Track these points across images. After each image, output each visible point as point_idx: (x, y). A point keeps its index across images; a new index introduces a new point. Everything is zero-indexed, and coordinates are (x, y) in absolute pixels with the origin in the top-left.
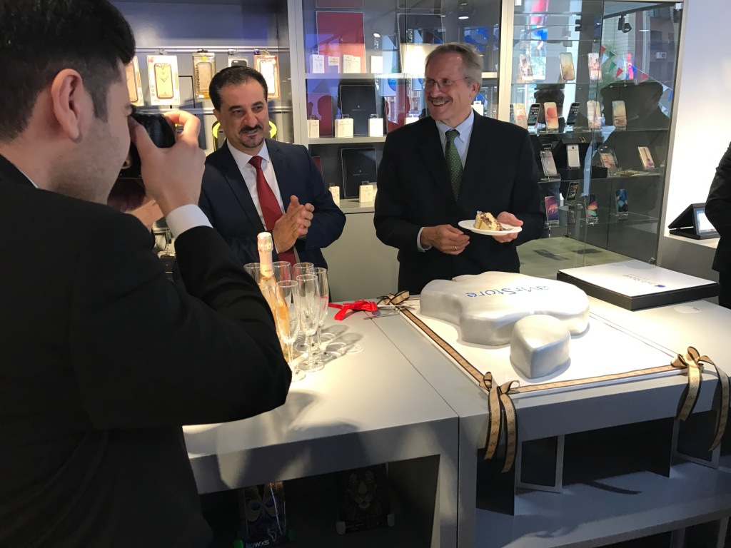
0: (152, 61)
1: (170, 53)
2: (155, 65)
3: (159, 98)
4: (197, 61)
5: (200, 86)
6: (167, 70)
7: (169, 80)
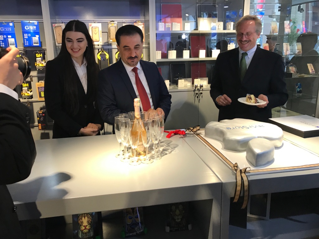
0: (91, 26)
1: (98, 22)
2: (92, 27)
4: (110, 25)
5: (111, 36)
6: (97, 29)
7: (98, 34)
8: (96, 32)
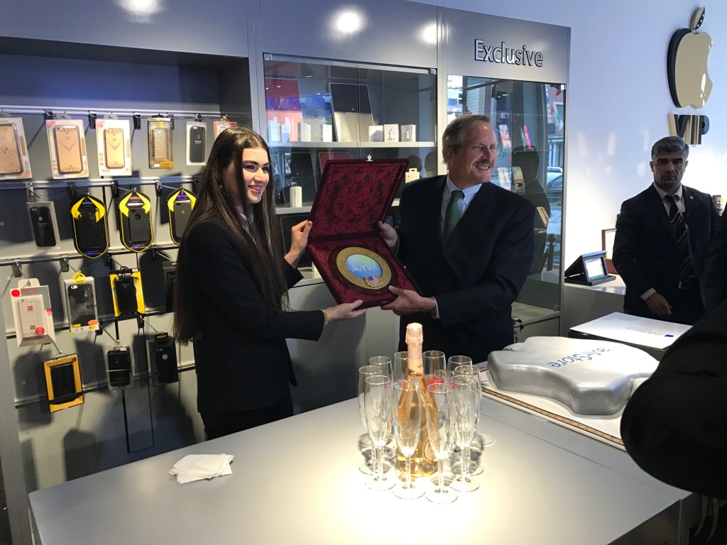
0: (101, 126)
1: (120, 117)
2: (105, 131)
3: (108, 168)
4: (153, 127)
5: (156, 154)
6: (118, 136)
7: (121, 147)
8: (115, 144)
